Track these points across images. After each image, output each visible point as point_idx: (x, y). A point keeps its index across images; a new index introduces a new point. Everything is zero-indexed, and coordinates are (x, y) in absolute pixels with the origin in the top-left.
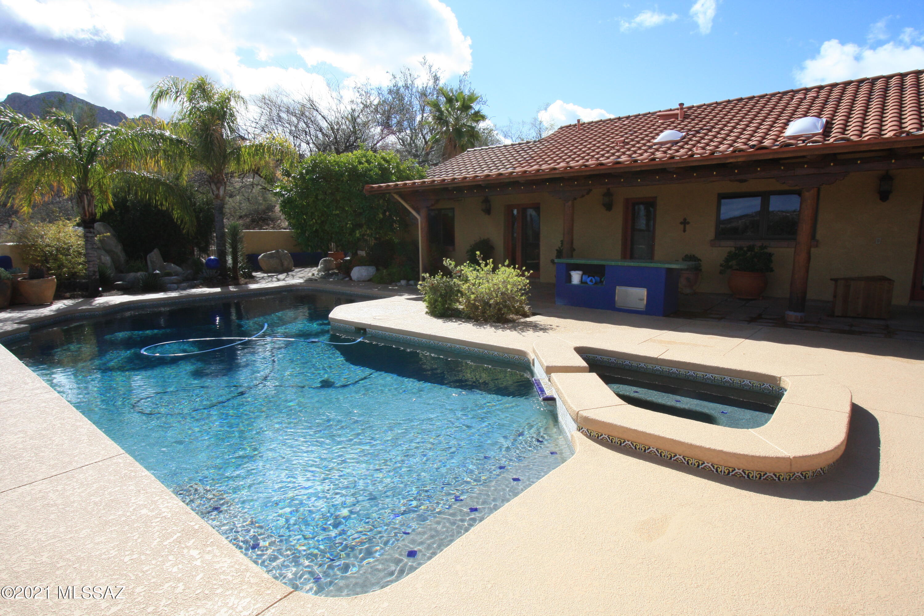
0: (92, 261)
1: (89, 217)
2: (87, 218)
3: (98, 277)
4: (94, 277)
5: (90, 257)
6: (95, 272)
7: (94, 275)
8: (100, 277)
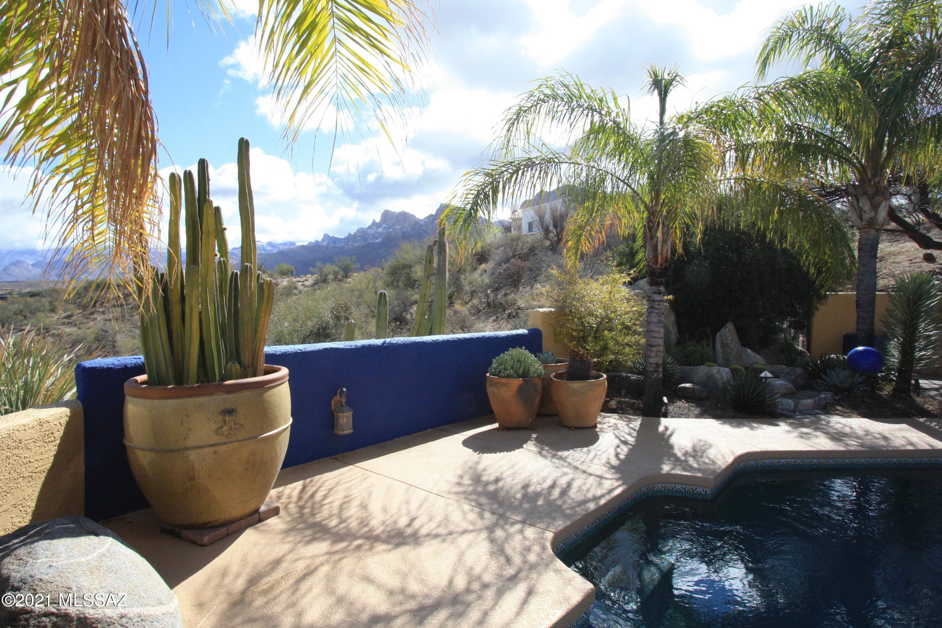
0: (655, 346)
1: (662, 265)
2: (658, 266)
3: (661, 375)
4: (656, 375)
5: (654, 337)
6: (657, 365)
7: (656, 371)
8: (663, 375)
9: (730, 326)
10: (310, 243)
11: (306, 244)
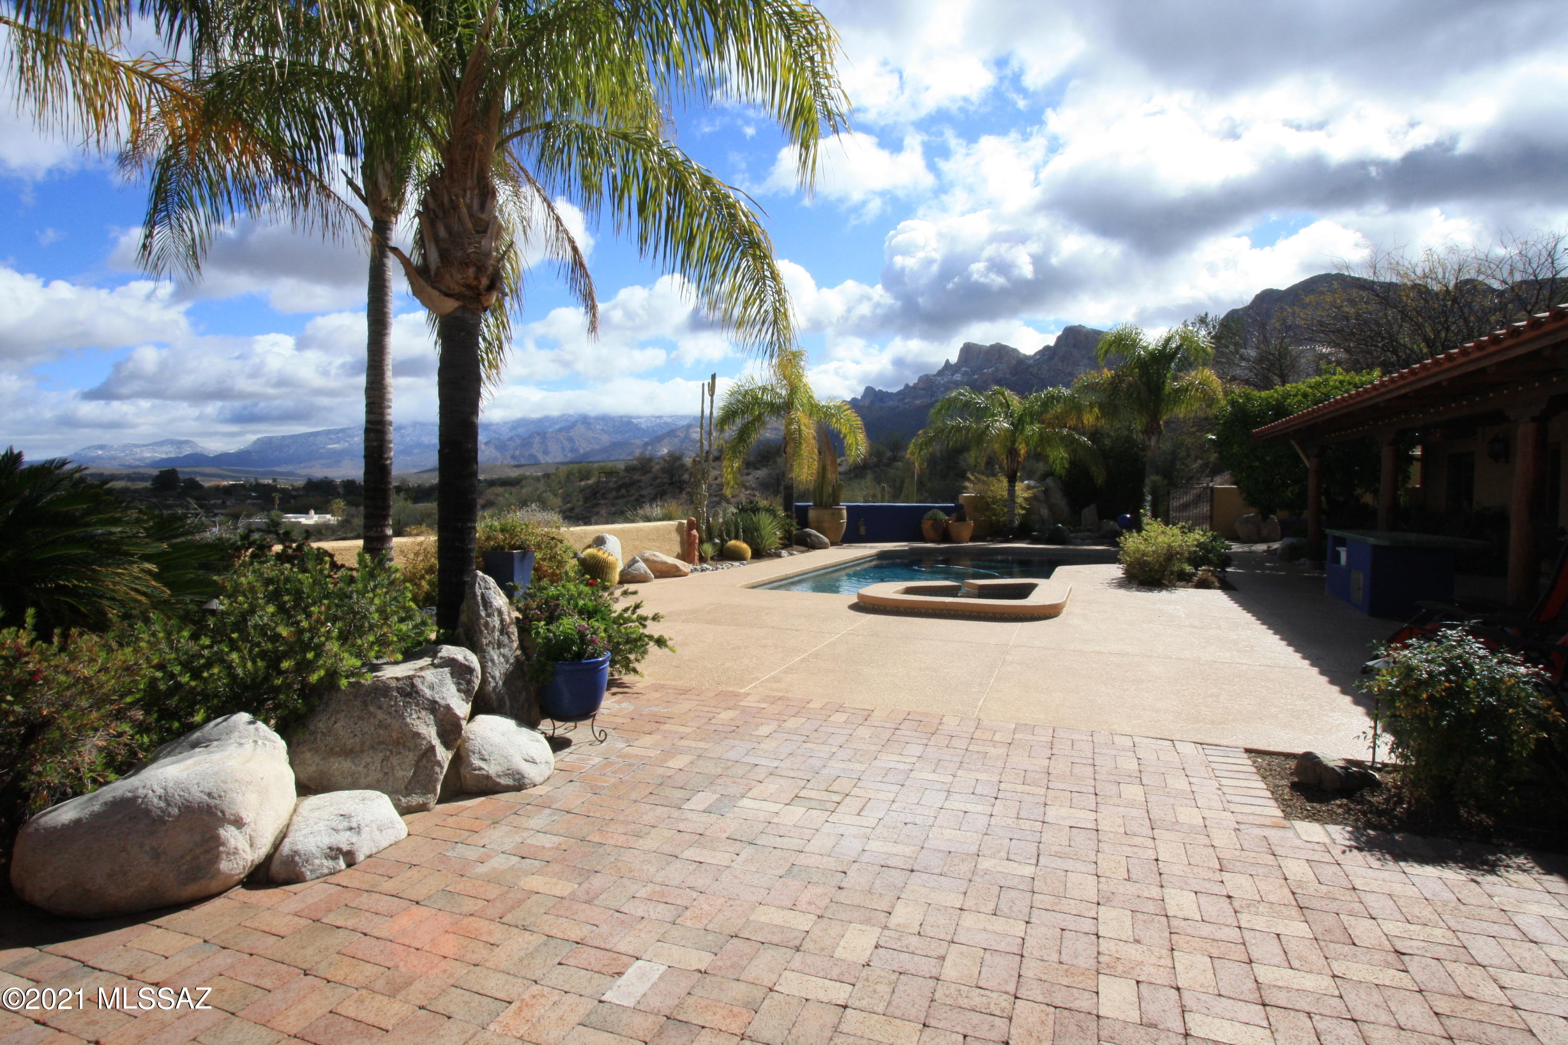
9: (1093, 507)
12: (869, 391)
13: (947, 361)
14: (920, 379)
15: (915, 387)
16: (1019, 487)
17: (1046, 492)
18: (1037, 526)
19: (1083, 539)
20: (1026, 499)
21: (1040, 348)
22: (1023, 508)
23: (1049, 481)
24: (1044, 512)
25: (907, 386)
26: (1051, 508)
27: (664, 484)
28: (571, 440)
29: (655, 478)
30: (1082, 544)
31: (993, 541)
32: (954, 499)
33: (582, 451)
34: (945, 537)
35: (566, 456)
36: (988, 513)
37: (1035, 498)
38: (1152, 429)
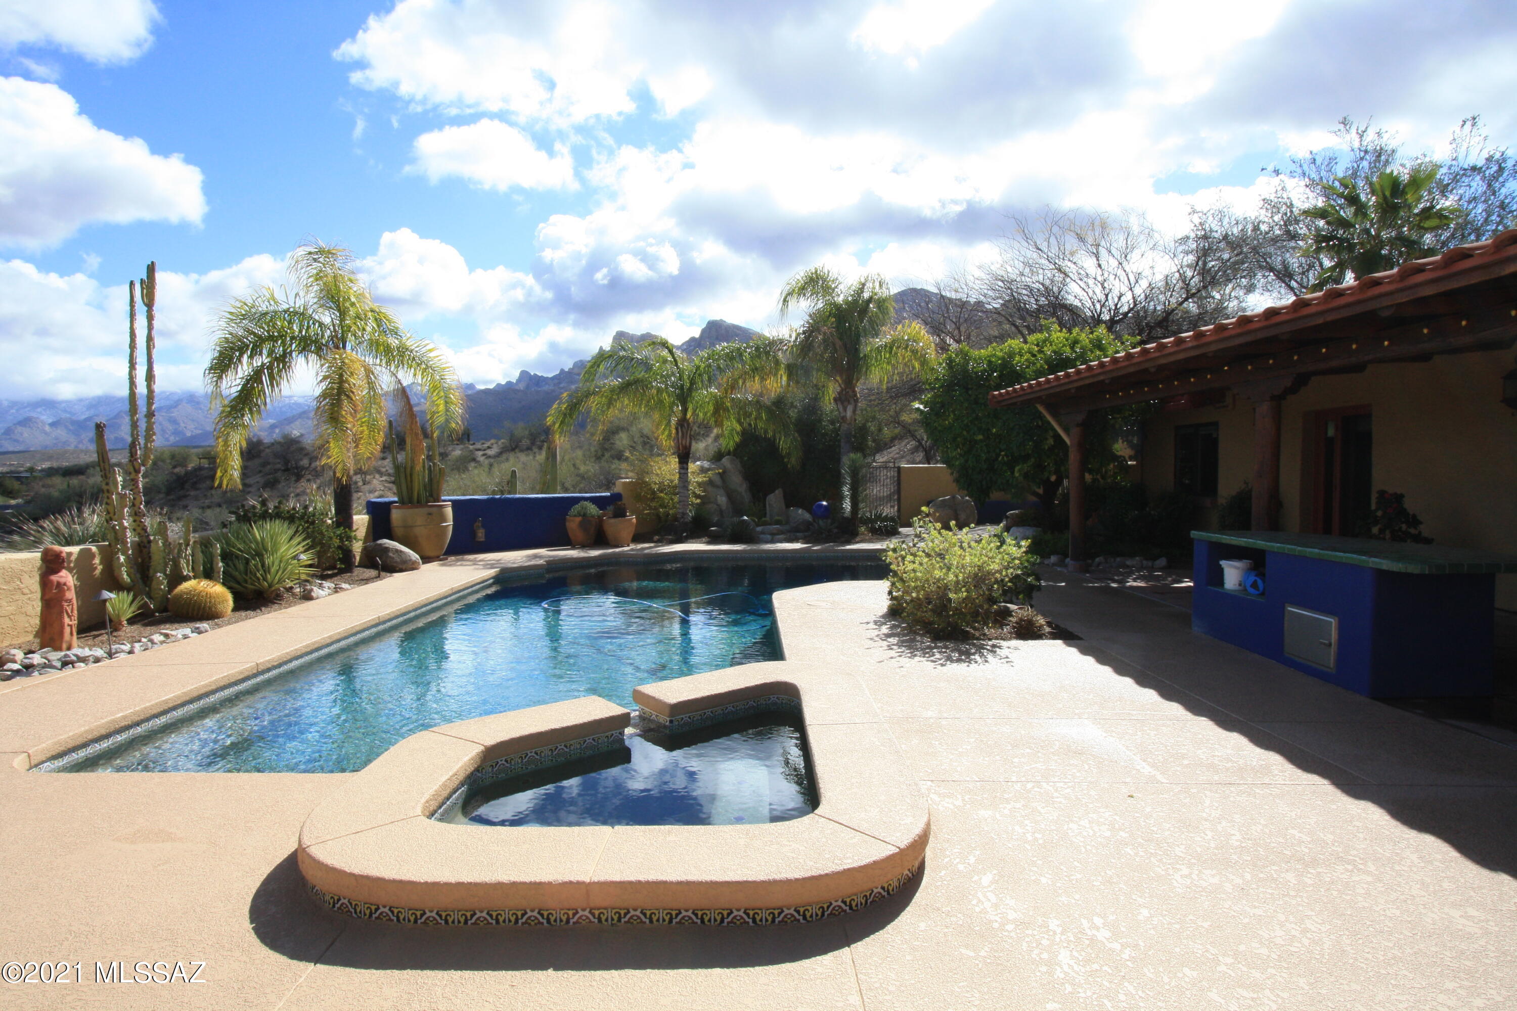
1: (683, 451)
9: (779, 493)
10: (499, 385)
11: (491, 386)
12: (524, 374)
13: (601, 348)
14: (575, 364)
15: (570, 372)
16: (693, 467)
17: (722, 476)
18: (716, 519)
19: (773, 534)
20: (700, 484)
21: (687, 339)
22: (697, 496)
23: (725, 461)
24: (722, 500)
25: (562, 371)
26: (730, 495)
27: (276, 471)
28: (174, 421)
29: (265, 464)
30: (773, 541)
31: (662, 541)
32: (608, 485)
33: (189, 434)
34: (600, 539)
35: (167, 440)
36: (653, 504)
37: (711, 482)
38: (846, 397)
